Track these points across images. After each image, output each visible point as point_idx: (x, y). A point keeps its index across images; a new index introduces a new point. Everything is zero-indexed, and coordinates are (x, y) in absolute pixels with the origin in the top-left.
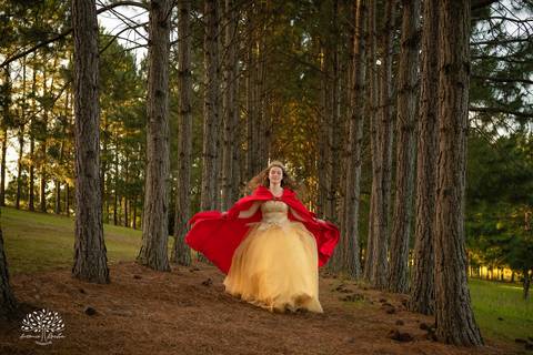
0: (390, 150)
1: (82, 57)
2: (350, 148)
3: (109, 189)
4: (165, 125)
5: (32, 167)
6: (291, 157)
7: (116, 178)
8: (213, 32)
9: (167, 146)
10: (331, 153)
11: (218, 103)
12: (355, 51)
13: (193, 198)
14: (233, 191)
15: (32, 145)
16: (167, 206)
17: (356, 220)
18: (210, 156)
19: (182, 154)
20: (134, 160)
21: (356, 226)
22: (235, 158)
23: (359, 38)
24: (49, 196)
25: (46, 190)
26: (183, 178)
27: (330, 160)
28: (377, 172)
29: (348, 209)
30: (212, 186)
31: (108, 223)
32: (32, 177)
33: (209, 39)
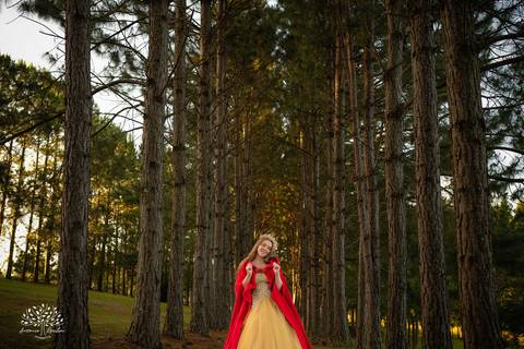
0: (377, 218)
1: (74, 125)
2: (334, 217)
3: (110, 260)
4: (159, 195)
5: (39, 242)
6: (274, 228)
7: (116, 250)
8: (205, 112)
9: (160, 216)
10: (313, 222)
11: (210, 177)
12: (336, 128)
13: (185, 267)
14: (225, 261)
15: (41, 221)
16: (160, 279)
17: (343, 286)
18: (202, 227)
19: (176, 225)
20: (132, 233)
21: (343, 292)
22: (225, 229)
23: (338, 117)
24: (54, 268)
25: (51, 263)
26: (176, 249)
27: (313, 229)
28: (365, 239)
29: (335, 275)
30: (204, 256)
31: (106, 291)
32: (39, 251)
33: (202, 118)
